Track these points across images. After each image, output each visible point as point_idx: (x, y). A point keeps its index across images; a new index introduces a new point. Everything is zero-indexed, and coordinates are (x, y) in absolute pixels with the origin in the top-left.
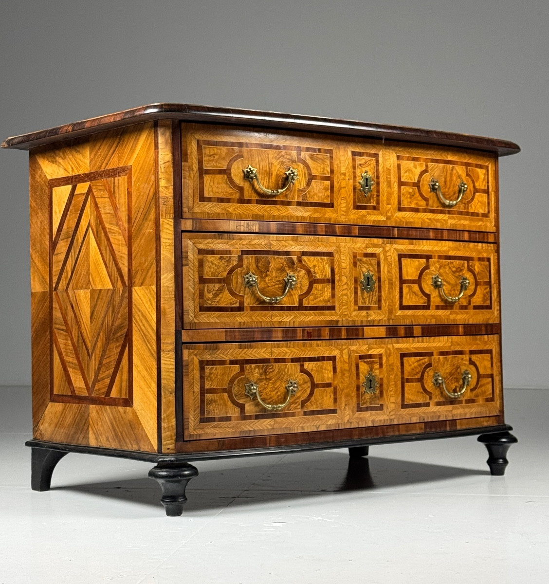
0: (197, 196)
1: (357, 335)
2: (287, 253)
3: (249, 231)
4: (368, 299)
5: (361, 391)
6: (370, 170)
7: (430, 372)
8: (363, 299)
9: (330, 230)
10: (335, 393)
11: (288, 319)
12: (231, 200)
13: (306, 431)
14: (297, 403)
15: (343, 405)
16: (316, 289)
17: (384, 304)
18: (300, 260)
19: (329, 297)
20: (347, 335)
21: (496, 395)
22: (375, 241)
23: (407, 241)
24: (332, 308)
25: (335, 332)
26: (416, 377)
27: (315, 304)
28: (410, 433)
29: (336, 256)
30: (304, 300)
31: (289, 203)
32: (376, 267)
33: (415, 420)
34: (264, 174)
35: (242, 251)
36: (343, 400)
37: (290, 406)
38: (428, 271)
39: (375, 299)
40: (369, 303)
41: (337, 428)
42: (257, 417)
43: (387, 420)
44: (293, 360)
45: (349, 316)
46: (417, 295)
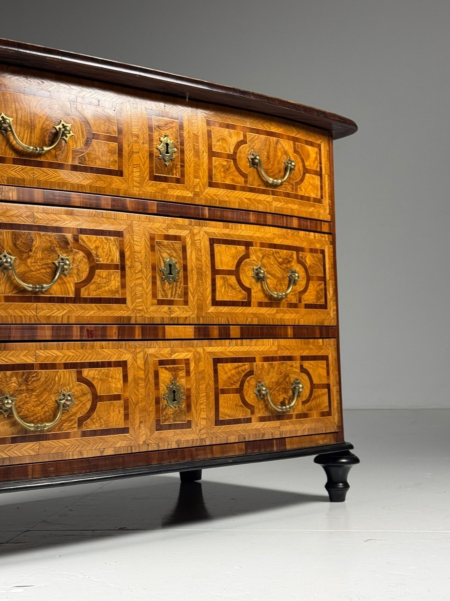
1: (157, 335)
2: (58, 229)
3: (3, 198)
4: (170, 290)
5: (161, 405)
6: (172, 134)
7: (251, 381)
8: (164, 291)
9: (119, 205)
10: (126, 408)
11: (59, 312)
13: (85, 457)
14: (72, 420)
15: (137, 422)
16: (99, 276)
17: (192, 298)
18: (76, 239)
19: (117, 287)
20: (142, 335)
21: (334, 408)
22: (180, 221)
23: (221, 223)
24: (123, 301)
25: (125, 331)
26: (234, 387)
27: (98, 295)
28: (225, 455)
29: (127, 237)
30: (83, 290)
31: (60, 166)
32: (180, 253)
33: (232, 439)
34: (24, 126)
36: (136, 417)
37: (62, 426)
38: (247, 260)
39: (179, 291)
40: (172, 296)
41: (129, 452)
42: (14, 440)
43: (197, 440)
44: (67, 366)
45: (146, 311)
46: (234, 289)
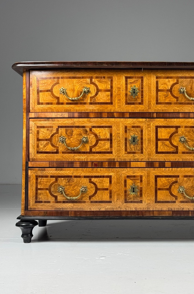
0: (36, 102)
1: (127, 166)
2: (84, 127)
3: (63, 117)
4: (134, 148)
5: (127, 193)
6: (137, 85)
7: (177, 186)
8: (131, 148)
9: (111, 115)
10: (111, 193)
11: (83, 157)
12: (53, 104)
13: (92, 210)
14: (86, 197)
15: (116, 199)
16: (100, 143)
17: (145, 151)
18: (91, 130)
19: (108, 147)
20: (119, 166)
22: (141, 120)
23: (163, 119)
24: (111, 153)
25: (112, 164)
26: (166, 187)
27: (100, 150)
28: (161, 215)
29: (114, 128)
30: (93, 149)
31: (85, 103)
32: (140, 133)
33: (165, 209)
34: (71, 91)
35: (58, 126)
36: (115, 197)
37: (82, 198)
38: (177, 134)
39: (138, 148)
40: (135, 150)
41: (112, 210)
43: (145, 208)
44: (85, 177)
45: (122, 156)
46: (169, 147)
